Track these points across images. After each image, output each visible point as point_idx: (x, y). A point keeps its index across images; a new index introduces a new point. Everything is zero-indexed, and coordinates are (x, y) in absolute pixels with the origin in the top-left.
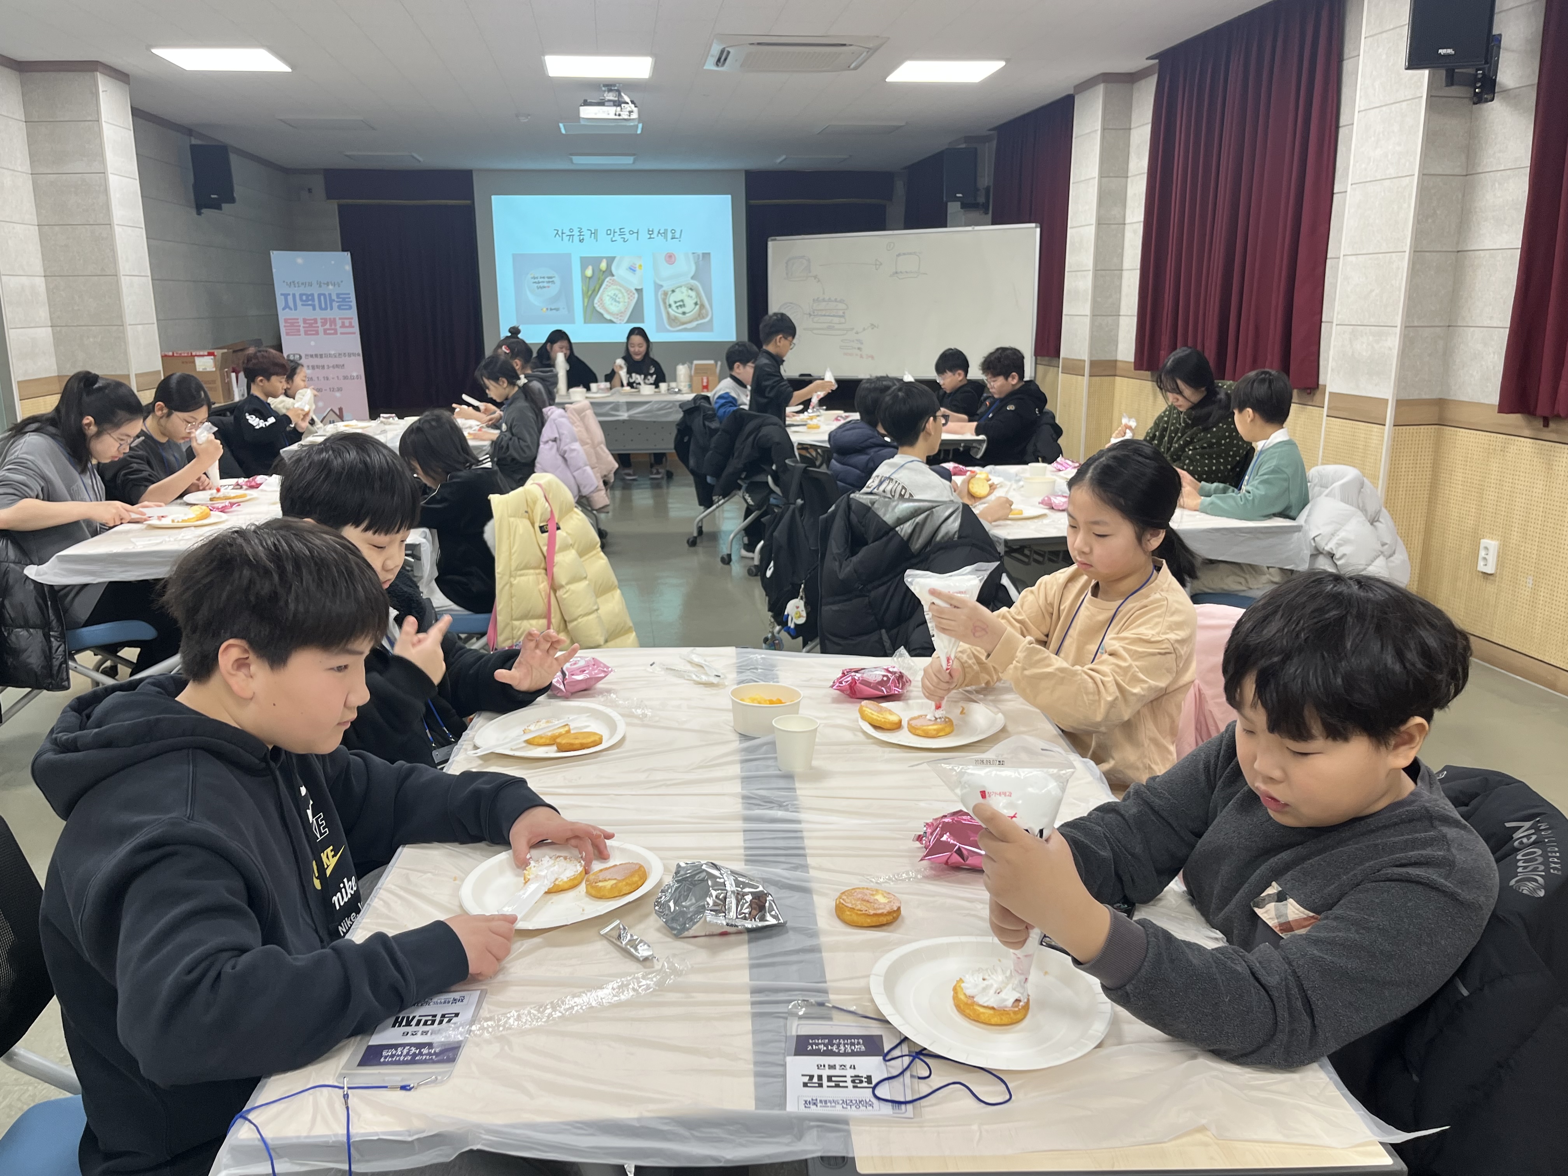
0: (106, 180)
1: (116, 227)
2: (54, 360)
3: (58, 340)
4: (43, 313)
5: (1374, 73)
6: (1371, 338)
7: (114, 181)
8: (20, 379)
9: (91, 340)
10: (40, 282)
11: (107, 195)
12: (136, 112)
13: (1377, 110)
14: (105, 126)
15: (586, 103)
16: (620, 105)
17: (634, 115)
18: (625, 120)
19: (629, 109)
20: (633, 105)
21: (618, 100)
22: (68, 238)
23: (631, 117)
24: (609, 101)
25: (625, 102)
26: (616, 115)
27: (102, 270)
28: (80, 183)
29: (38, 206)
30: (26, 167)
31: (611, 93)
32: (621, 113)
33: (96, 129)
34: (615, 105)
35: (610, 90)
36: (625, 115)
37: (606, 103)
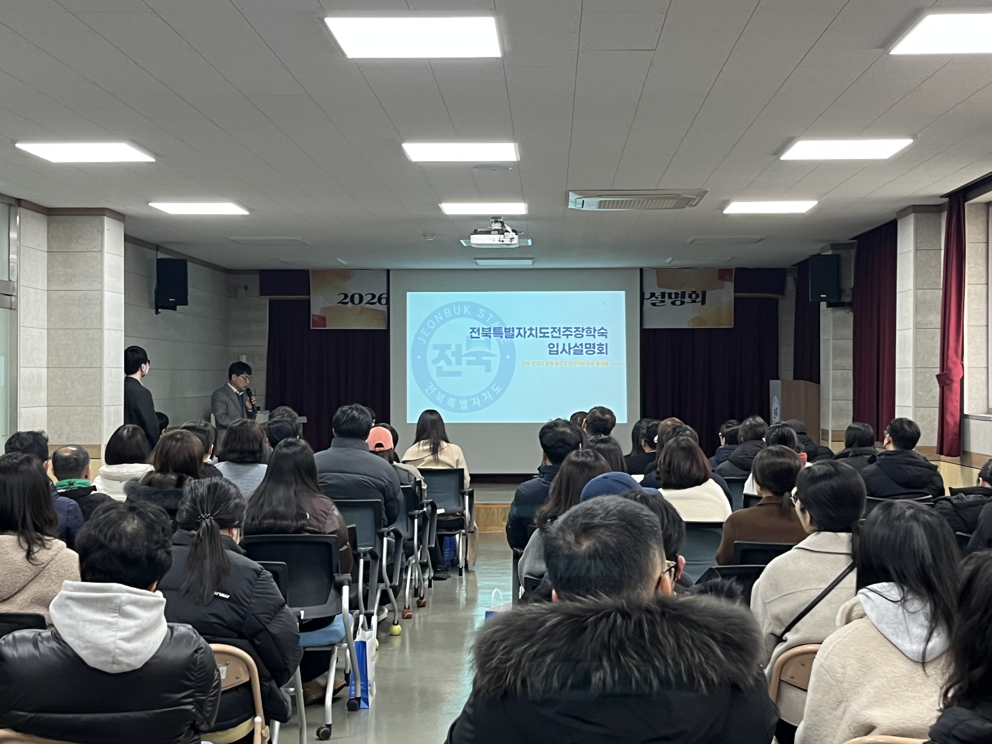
0: (102, 295)
1: (105, 330)
3: (51, 417)
4: (43, 395)
7: (107, 296)
9: (76, 417)
10: (44, 372)
11: (102, 307)
14: (106, 256)
15: (476, 232)
16: (503, 234)
17: (515, 241)
18: (507, 245)
19: (511, 237)
20: (514, 234)
21: (502, 229)
22: (69, 339)
23: (513, 242)
24: (495, 230)
25: (507, 231)
26: (499, 241)
27: (91, 363)
28: (82, 297)
29: (49, 315)
30: (45, 287)
31: (497, 224)
32: (504, 240)
33: (99, 258)
34: (499, 234)
35: (496, 222)
36: (507, 241)
37: (492, 232)
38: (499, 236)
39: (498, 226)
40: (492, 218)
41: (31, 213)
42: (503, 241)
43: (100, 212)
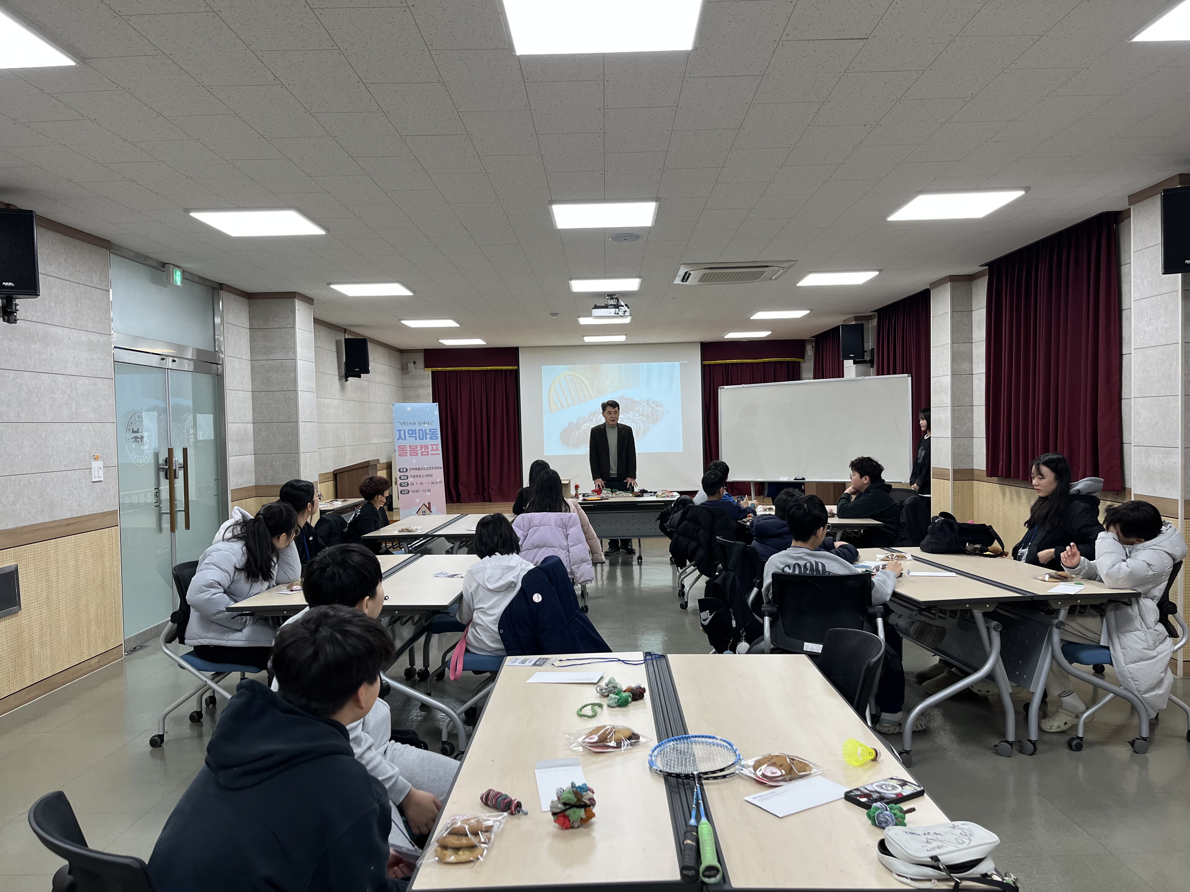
0: (295, 363)
1: (299, 392)
2: (253, 475)
3: (257, 463)
4: (250, 446)
5: (1143, 275)
6: (1160, 455)
7: (300, 364)
8: (233, 488)
9: (278, 462)
10: (250, 427)
11: (295, 373)
12: (317, 321)
13: (1147, 299)
14: (298, 331)
15: (596, 307)
16: (618, 308)
19: (624, 310)
20: (626, 307)
21: (617, 304)
22: (270, 399)
24: (611, 305)
25: (621, 306)
26: (615, 313)
27: (289, 418)
28: (279, 365)
29: (253, 380)
30: (248, 356)
31: (613, 300)
32: (619, 312)
33: (292, 332)
34: (614, 308)
35: (612, 297)
37: (609, 307)
40: (608, 295)
41: (232, 296)
43: (291, 296)
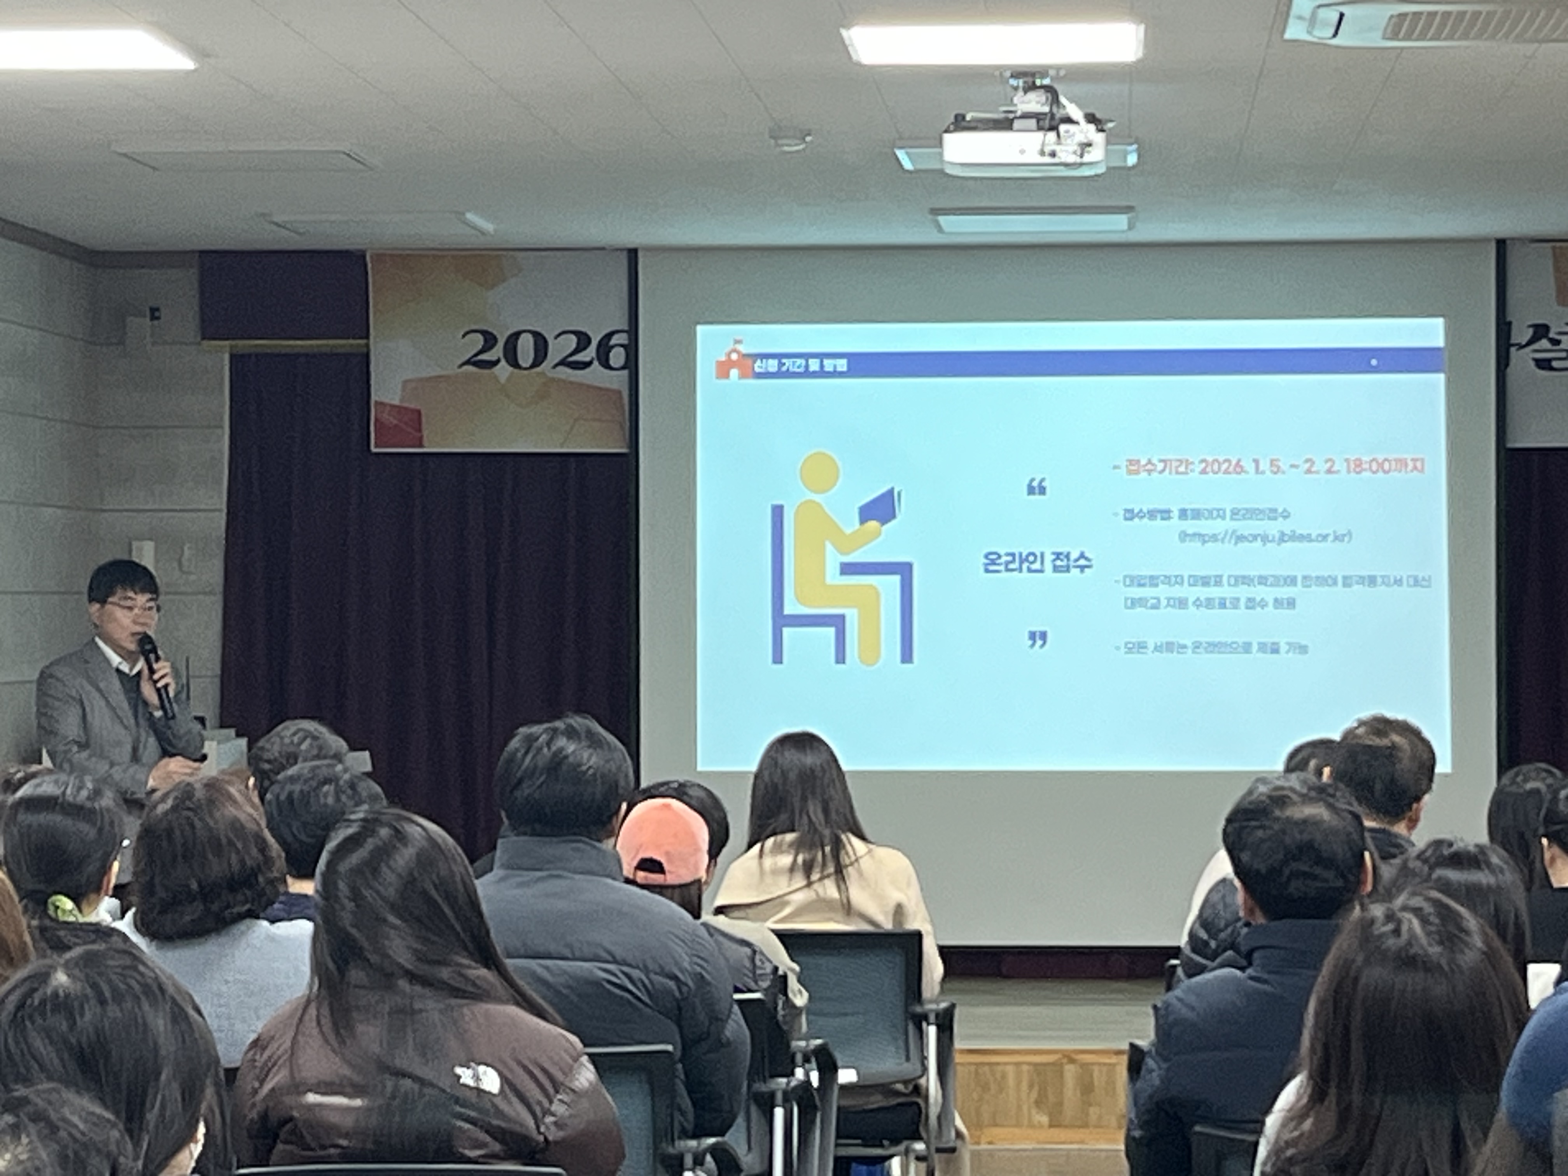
15: (960, 124)
16: (1054, 128)
17: (1096, 154)
18: (1066, 165)
19: (1081, 138)
20: (1092, 127)
21: (1053, 116)
23: (1087, 158)
24: (1026, 116)
25: (1069, 120)
26: (1042, 153)
31: (1032, 96)
32: (1058, 148)
34: (1040, 128)
35: (1031, 87)
36: (1067, 154)
37: (1017, 124)
38: (1040, 135)
39: (1035, 103)
40: (1016, 75)
42: (1053, 154)
